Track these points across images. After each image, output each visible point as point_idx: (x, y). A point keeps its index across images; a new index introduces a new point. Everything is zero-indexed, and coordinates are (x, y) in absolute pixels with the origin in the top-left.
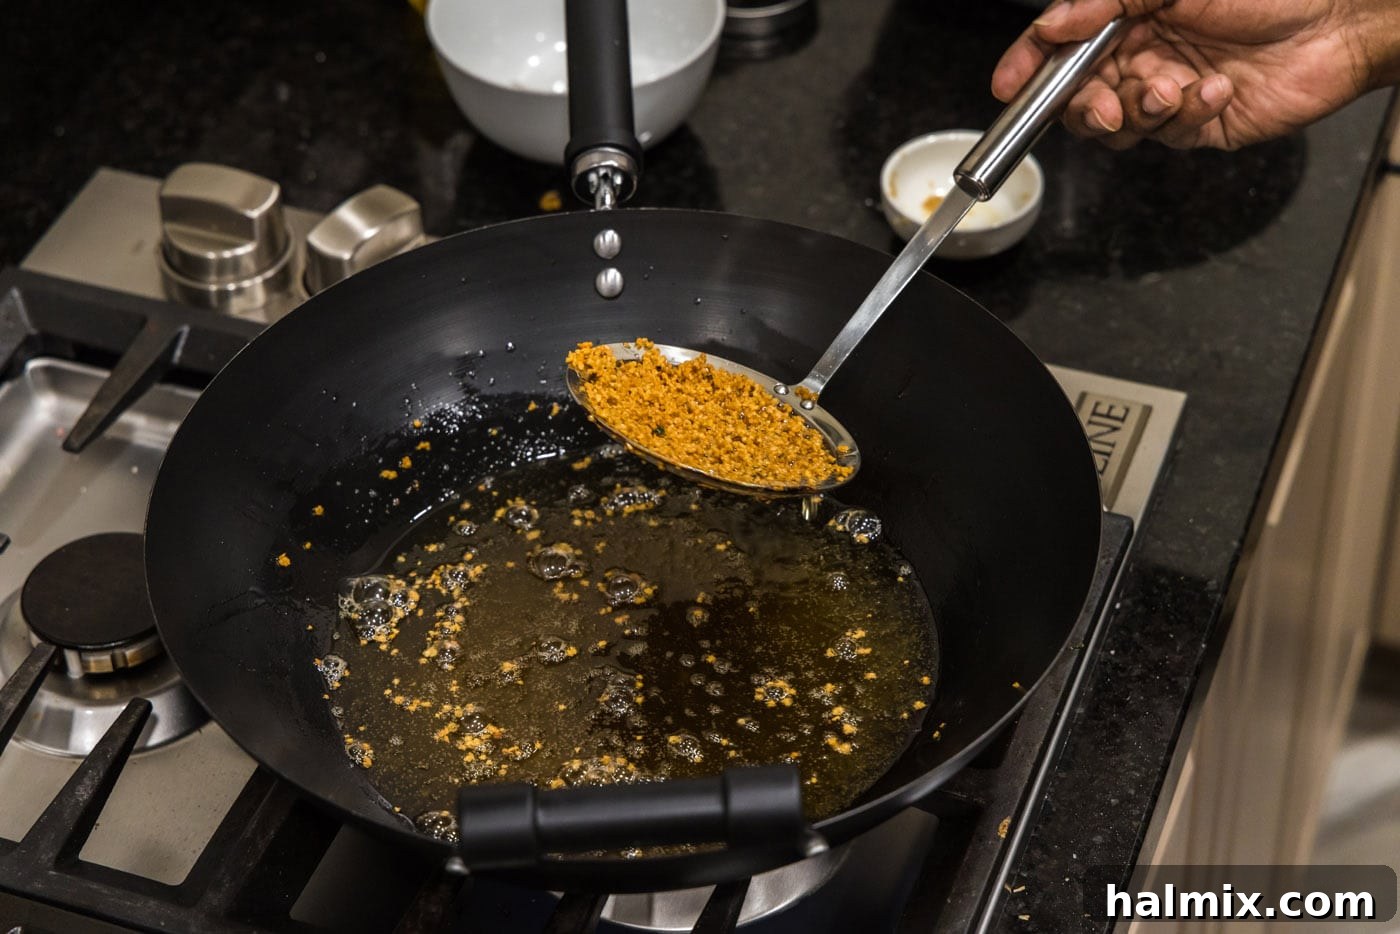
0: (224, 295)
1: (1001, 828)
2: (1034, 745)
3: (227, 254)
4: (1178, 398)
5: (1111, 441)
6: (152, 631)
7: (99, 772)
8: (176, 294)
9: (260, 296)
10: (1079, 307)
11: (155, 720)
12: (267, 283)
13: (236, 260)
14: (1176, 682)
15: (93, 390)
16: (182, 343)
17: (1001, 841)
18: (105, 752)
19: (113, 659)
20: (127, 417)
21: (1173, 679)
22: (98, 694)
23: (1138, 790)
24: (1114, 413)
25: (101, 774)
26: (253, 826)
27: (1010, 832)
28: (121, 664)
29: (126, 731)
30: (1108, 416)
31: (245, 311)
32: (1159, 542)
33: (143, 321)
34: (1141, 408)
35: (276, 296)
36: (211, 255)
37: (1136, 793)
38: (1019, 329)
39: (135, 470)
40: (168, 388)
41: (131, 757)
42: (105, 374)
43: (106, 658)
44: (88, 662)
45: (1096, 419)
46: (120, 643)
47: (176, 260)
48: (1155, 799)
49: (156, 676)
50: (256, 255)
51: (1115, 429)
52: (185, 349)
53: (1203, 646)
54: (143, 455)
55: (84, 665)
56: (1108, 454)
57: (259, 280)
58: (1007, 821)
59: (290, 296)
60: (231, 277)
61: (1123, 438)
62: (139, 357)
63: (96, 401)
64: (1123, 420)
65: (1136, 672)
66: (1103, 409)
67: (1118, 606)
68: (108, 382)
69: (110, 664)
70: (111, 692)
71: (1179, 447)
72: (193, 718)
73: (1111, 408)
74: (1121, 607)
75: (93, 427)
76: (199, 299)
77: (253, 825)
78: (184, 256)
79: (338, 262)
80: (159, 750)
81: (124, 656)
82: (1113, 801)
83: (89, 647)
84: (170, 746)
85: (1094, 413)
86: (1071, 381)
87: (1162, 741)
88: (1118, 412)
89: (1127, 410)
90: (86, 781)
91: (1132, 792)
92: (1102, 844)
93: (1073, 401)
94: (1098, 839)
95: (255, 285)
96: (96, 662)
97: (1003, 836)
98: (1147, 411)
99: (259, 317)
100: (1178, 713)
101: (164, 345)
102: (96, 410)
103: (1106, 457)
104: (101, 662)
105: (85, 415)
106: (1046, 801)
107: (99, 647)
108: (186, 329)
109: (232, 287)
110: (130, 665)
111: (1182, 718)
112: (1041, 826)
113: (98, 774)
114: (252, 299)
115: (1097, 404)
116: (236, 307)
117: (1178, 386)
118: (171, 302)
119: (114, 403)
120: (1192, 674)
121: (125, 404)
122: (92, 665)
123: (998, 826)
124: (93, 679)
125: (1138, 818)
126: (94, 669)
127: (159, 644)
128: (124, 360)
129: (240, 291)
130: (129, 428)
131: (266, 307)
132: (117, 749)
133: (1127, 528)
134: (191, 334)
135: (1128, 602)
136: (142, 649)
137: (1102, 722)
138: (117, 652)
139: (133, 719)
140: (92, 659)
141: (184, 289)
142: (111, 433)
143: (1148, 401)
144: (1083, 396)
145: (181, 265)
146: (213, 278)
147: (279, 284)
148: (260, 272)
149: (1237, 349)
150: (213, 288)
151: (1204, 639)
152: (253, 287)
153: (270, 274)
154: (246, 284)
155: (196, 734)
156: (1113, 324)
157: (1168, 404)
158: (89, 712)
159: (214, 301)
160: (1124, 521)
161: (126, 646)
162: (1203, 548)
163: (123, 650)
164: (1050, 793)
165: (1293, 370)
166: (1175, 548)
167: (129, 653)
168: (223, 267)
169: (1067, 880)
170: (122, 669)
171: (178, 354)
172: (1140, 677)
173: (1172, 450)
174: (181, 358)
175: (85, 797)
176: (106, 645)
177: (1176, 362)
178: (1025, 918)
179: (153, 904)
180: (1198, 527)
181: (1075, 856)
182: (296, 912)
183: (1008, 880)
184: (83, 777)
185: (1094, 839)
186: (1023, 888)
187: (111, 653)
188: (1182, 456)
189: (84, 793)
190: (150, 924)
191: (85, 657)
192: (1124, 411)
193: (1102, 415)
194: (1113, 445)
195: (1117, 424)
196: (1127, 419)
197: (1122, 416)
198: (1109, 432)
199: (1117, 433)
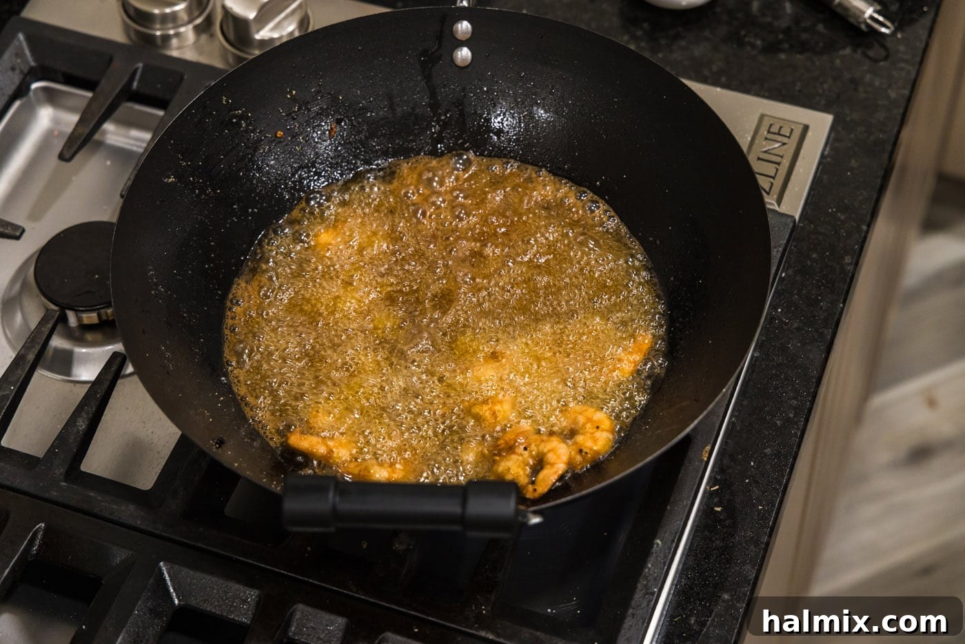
0: (166, 38)
1: (704, 453)
3: (167, 10)
4: (828, 119)
7: (92, 408)
8: (134, 38)
9: (192, 37)
12: (196, 28)
13: (174, 14)
14: (822, 333)
15: (83, 104)
16: (138, 77)
17: (704, 463)
18: (96, 393)
19: (99, 315)
20: (108, 126)
21: (820, 331)
22: (90, 338)
23: (796, 414)
25: (94, 409)
27: (710, 455)
28: (104, 318)
29: (114, 368)
30: (779, 134)
33: (111, 60)
34: (802, 126)
35: (202, 36)
36: (156, 11)
37: (794, 417)
39: (109, 162)
40: (130, 104)
42: (90, 95)
43: (94, 315)
44: (82, 318)
46: (102, 306)
47: (133, 14)
48: (807, 421)
50: (188, 10)
51: (784, 144)
52: (139, 82)
53: (841, 305)
54: (120, 154)
55: (79, 319)
56: (779, 164)
57: (190, 27)
58: (708, 448)
59: (212, 39)
60: (170, 25)
62: (111, 84)
64: (789, 137)
65: (795, 325)
67: (783, 275)
68: (92, 100)
69: (97, 318)
70: (99, 337)
73: (781, 127)
74: (785, 275)
76: (149, 40)
78: (137, 10)
81: (106, 313)
82: (778, 422)
83: (81, 309)
87: (813, 377)
89: (792, 130)
90: (84, 415)
91: (791, 415)
92: (772, 455)
94: (768, 451)
95: (188, 30)
96: (87, 317)
97: (706, 459)
98: (806, 128)
100: (823, 356)
101: (125, 79)
102: (80, 130)
103: (777, 166)
104: (91, 318)
106: (733, 422)
107: (90, 308)
108: (140, 65)
109: (171, 32)
110: (111, 318)
112: (729, 441)
114: (186, 39)
117: (827, 110)
118: (132, 45)
119: (97, 117)
120: (833, 327)
121: (104, 118)
122: (85, 319)
123: (702, 451)
124: (85, 328)
125: (795, 434)
126: (86, 321)
128: (101, 85)
129: (177, 35)
130: (107, 136)
132: (104, 391)
133: (791, 224)
134: (145, 67)
135: (790, 272)
137: (772, 363)
138: (102, 311)
140: (84, 315)
141: (140, 34)
142: (97, 137)
143: (806, 122)
145: (135, 18)
146: (158, 26)
147: (204, 28)
148: (191, 21)
149: (868, 76)
150: (159, 33)
152: (186, 32)
153: (197, 22)
154: (182, 30)
157: (820, 123)
158: (84, 350)
159: (159, 43)
160: (790, 220)
161: (108, 307)
162: (843, 231)
163: (105, 310)
164: (735, 416)
165: (906, 92)
166: (823, 231)
167: (109, 311)
168: (165, 19)
169: (747, 481)
170: (106, 321)
171: (135, 84)
172: (798, 329)
173: (823, 156)
174: (138, 86)
175: (83, 427)
176: (95, 308)
177: (825, 86)
178: (719, 509)
179: (132, 507)
180: (839, 215)
181: (752, 464)
182: (228, 510)
183: (708, 483)
184: (81, 412)
185: (766, 451)
186: (717, 487)
187: (97, 312)
188: (829, 160)
189: (82, 424)
190: (130, 522)
191: (80, 315)
192: (789, 130)
193: (775, 133)
194: (782, 157)
195: (785, 140)
196: (792, 137)
197: (788, 135)
198: (779, 147)
199: (785, 147)
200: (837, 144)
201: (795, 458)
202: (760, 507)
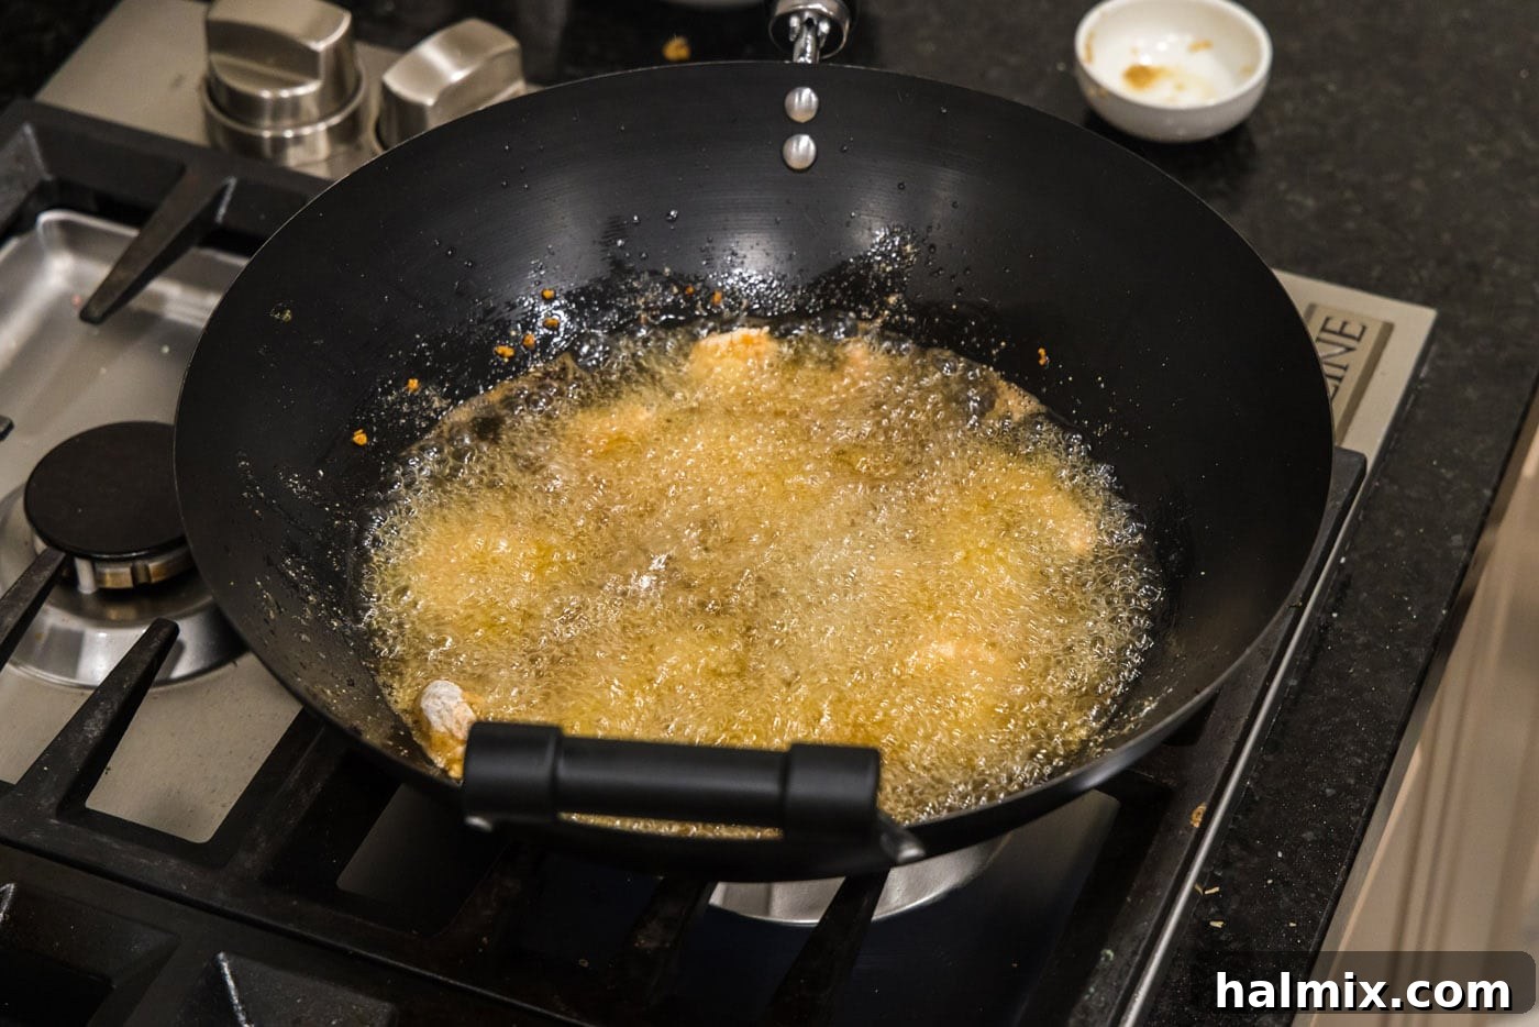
0: (279, 144)
1: (1194, 815)
2: (1237, 719)
3: (285, 94)
4: (1427, 316)
5: (1344, 364)
6: (181, 541)
7: (112, 705)
8: (221, 139)
9: (323, 147)
10: (1310, 203)
11: (181, 648)
12: (330, 130)
13: (296, 102)
14: (1408, 654)
15: (118, 252)
16: (227, 198)
17: (1194, 832)
18: (121, 682)
19: (134, 573)
20: (157, 286)
21: (1406, 650)
22: (113, 614)
23: (1359, 779)
24: (1348, 330)
25: (116, 707)
26: (296, 777)
27: (1207, 822)
28: (142, 579)
29: (147, 657)
30: (1341, 333)
31: (305, 164)
32: (1396, 488)
33: (182, 171)
34: (1380, 325)
35: (342, 148)
36: (266, 94)
37: (1356, 783)
38: (1239, 225)
39: (166, 350)
40: (208, 253)
41: (152, 691)
42: (132, 233)
43: (125, 571)
44: (103, 574)
45: (1325, 336)
46: (143, 553)
47: (223, 99)
48: (1379, 791)
49: (183, 595)
50: (321, 96)
51: (1349, 349)
52: (230, 206)
53: (1444, 612)
54: (176, 333)
55: (98, 578)
56: (1340, 379)
57: (322, 127)
58: (1202, 808)
59: (359, 148)
60: (288, 122)
61: (1358, 361)
62: (174, 213)
63: (122, 263)
64: (1359, 339)
65: (1362, 640)
66: (1335, 325)
67: (1343, 560)
68: (138, 239)
69: (129, 578)
70: (130, 612)
71: (1422, 375)
72: (227, 646)
73: (1345, 324)
74: (1347, 561)
75: (118, 294)
76: (248, 147)
77: (295, 775)
78: (232, 93)
79: (418, 110)
80: (185, 684)
81: (147, 568)
82: (1328, 791)
83: (105, 556)
84: (199, 680)
85: (1324, 329)
86: (1300, 288)
87: (1391, 722)
88: (1353, 329)
89: (1364, 328)
90: (99, 715)
91: (1352, 781)
92: (1312, 842)
93: (1302, 311)
94: (1309, 835)
95: (317, 133)
96: (112, 575)
97: (1197, 825)
98: (1388, 329)
99: (321, 172)
100: (1410, 690)
101: (207, 200)
102: (122, 274)
103: (1336, 383)
104: (119, 576)
105: (108, 279)
106: (1249, 788)
107: (118, 556)
108: (232, 182)
109: (289, 134)
110: (154, 580)
111: (1416, 696)
112: (1240, 817)
113: (111, 708)
114: (314, 151)
115: (1327, 319)
116: (294, 158)
117: (1426, 302)
118: (215, 146)
119: (142, 268)
120: (1429, 645)
121: (156, 269)
122: (108, 578)
123: (1191, 813)
124: (108, 596)
125: (1359, 811)
126: (109, 583)
127: (188, 557)
128: (156, 215)
129: (298, 140)
130: (160, 299)
131: (330, 159)
132: (134, 679)
133: (1359, 467)
134: (238, 187)
135: (1356, 556)
136: (168, 563)
137: (1319, 697)
138: (139, 563)
139: (156, 644)
140: (108, 571)
141: (231, 133)
142: (136, 303)
143: (1390, 318)
144: (1312, 308)
145: (228, 104)
146: (267, 122)
147: (346, 134)
148: (323, 118)
149: (1498, 262)
150: (267, 134)
151: (1445, 604)
152: (314, 135)
153: (335, 120)
154: (307, 131)
155: (229, 667)
156: (1351, 225)
157: (1413, 323)
158: (102, 635)
159: (267, 150)
160: (1356, 459)
161: (150, 556)
162: (1448, 496)
163: (146, 562)
164: (1252, 779)
166: (1414, 494)
167: (152, 565)
168: (280, 109)
169: (1270, 882)
170: (144, 585)
171: (222, 211)
172: (1367, 646)
173: (1415, 377)
174: (225, 216)
175: (95, 734)
176: (125, 556)
177: (1424, 273)
178: (1218, 924)
179: (173, 862)
180: (1443, 471)
181: (1280, 855)
182: (344, 881)
183: (1200, 879)
184: (93, 711)
185: (1304, 835)
186: (1217, 889)
187: (131, 564)
188: (1426, 386)
189: (94, 729)
190: (170, 886)
191: (99, 568)
192: (1360, 329)
193: (1334, 333)
194: (1345, 369)
195: (1351, 343)
196: (1364, 339)
197: (1357, 335)
198: (1341, 353)
199: (1351, 354)
200: (1441, 363)
201: (1356, 850)
202: (1292, 925)
